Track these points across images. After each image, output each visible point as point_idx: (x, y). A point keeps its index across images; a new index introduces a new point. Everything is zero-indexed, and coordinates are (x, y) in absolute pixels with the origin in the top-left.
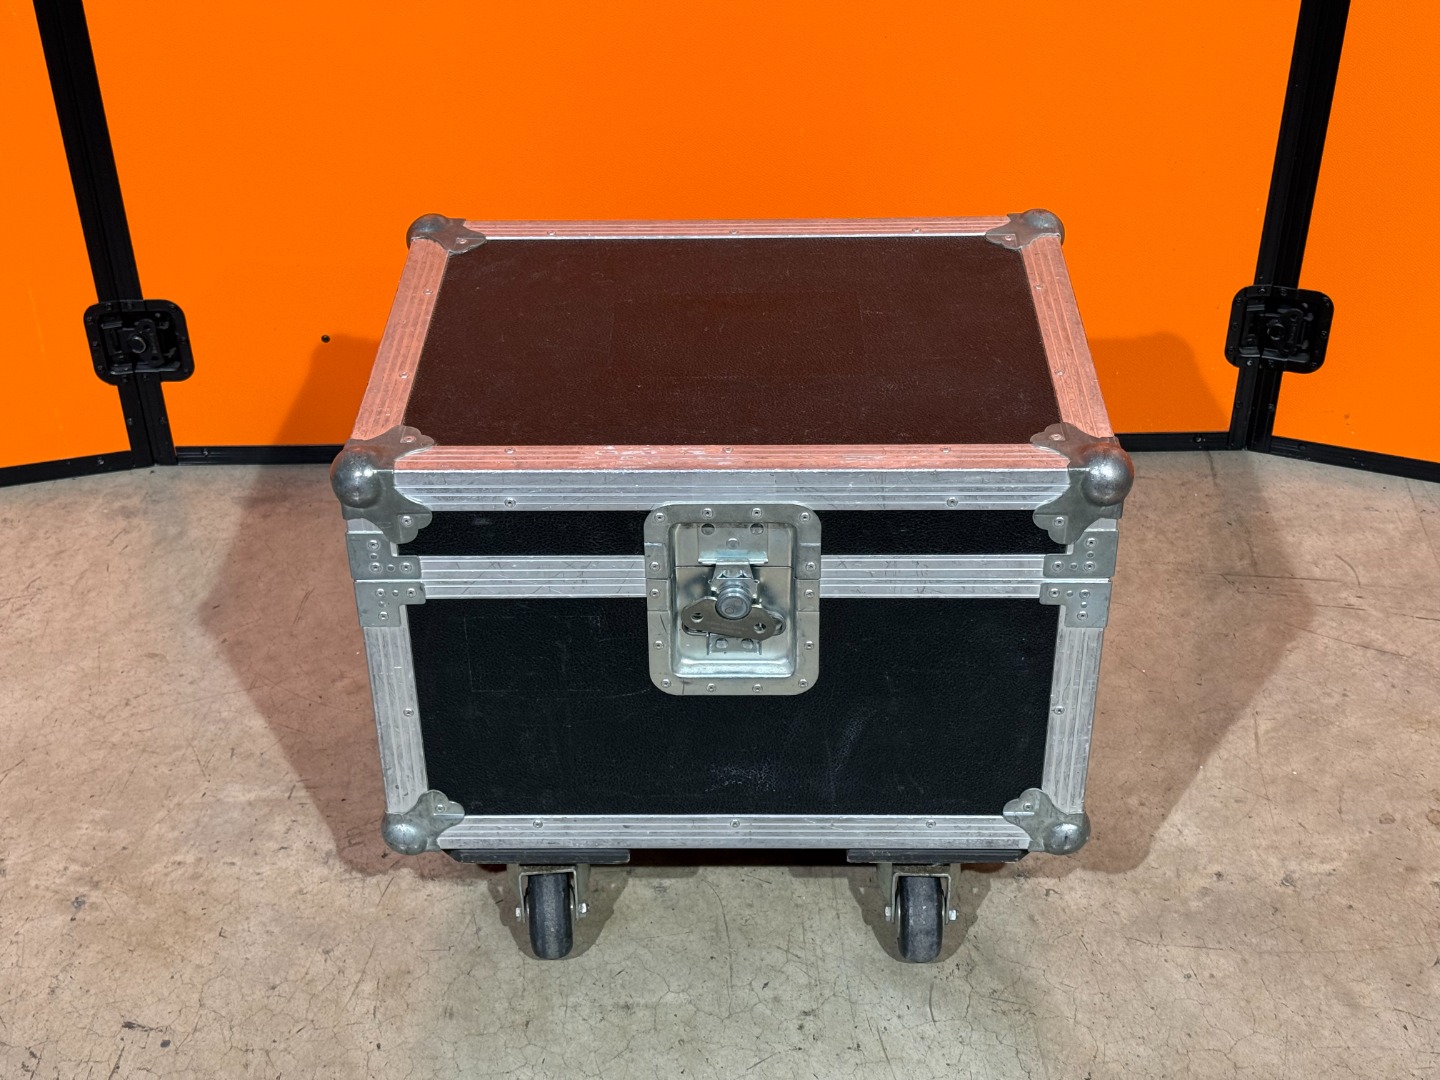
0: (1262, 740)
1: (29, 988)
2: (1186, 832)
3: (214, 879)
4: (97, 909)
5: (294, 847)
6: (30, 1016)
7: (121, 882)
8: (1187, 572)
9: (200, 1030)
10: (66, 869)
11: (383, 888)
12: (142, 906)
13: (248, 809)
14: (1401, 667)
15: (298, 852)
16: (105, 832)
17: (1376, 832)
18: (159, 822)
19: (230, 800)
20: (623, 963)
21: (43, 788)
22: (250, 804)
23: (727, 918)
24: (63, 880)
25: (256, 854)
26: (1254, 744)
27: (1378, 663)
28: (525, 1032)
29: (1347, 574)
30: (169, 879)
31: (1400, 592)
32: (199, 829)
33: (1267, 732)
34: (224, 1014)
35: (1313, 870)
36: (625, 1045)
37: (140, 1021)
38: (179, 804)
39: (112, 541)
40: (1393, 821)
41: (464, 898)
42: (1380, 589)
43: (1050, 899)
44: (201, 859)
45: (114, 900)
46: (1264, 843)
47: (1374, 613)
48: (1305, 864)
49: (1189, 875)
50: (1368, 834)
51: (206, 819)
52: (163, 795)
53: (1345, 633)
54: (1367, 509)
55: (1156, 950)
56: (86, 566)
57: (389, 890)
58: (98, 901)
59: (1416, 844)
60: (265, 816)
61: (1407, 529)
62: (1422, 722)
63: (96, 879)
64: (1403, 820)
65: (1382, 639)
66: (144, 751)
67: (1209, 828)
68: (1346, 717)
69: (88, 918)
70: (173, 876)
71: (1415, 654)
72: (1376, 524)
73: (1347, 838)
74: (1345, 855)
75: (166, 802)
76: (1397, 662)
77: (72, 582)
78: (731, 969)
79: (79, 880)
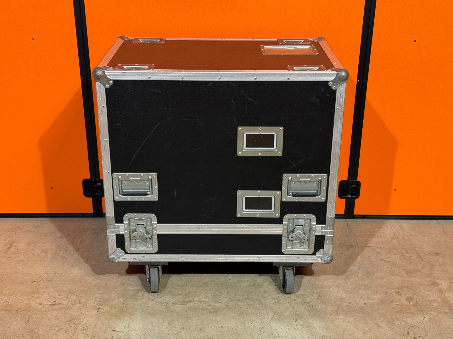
0: (359, 278)
1: (90, 324)
2: (343, 295)
3: (128, 304)
4: (103, 310)
5: (145, 298)
6: (91, 330)
7: (107, 305)
8: (342, 245)
9: (129, 331)
10: (94, 302)
11: (165, 305)
12: (113, 309)
13: (133, 291)
14: (390, 264)
15: (146, 299)
16: (102, 296)
17: (384, 295)
18: (114, 293)
19: (129, 289)
20: (220, 319)
21: (87, 287)
22: (134, 290)
23: (243, 311)
24: (94, 304)
25: (136, 299)
26: (357, 278)
27: (385, 263)
28: (200, 332)
29: (378, 246)
30: (118, 304)
31: (389, 249)
32: (123, 295)
33: (360, 276)
34: (134, 328)
35: (370, 302)
36: (222, 333)
37: (116, 330)
38: (118, 290)
39: (94, 239)
40: (388, 293)
41: (184, 307)
42: (385, 249)
43: (313, 307)
44: (124, 300)
45: (106, 308)
46: (360, 297)
47: (384, 253)
48: (368, 301)
49: (343, 303)
50: (382, 295)
51: (124, 293)
52: (114, 288)
53: (378, 257)
54: (382, 233)
55: (336, 317)
56: (89, 244)
57: (167, 306)
58: (103, 308)
59: (393, 297)
60: (137, 292)
61: (392, 237)
62: (394, 274)
63: (101, 304)
64: (390, 293)
65: (386, 258)
66: (108, 280)
67: (348, 294)
68: (378, 273)
69: (101, 311)
70: (119, 303)
71: (393, 261)
72: (384, 236)
73: (378, 296)
74: (377, 299)
75: (115, 290)
76: (389, 263)
77: (86, 247)
78: (244, 320)
79: (98, 304)
